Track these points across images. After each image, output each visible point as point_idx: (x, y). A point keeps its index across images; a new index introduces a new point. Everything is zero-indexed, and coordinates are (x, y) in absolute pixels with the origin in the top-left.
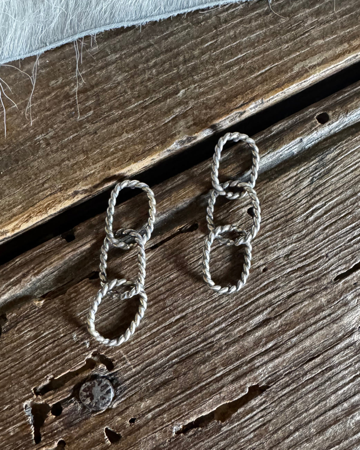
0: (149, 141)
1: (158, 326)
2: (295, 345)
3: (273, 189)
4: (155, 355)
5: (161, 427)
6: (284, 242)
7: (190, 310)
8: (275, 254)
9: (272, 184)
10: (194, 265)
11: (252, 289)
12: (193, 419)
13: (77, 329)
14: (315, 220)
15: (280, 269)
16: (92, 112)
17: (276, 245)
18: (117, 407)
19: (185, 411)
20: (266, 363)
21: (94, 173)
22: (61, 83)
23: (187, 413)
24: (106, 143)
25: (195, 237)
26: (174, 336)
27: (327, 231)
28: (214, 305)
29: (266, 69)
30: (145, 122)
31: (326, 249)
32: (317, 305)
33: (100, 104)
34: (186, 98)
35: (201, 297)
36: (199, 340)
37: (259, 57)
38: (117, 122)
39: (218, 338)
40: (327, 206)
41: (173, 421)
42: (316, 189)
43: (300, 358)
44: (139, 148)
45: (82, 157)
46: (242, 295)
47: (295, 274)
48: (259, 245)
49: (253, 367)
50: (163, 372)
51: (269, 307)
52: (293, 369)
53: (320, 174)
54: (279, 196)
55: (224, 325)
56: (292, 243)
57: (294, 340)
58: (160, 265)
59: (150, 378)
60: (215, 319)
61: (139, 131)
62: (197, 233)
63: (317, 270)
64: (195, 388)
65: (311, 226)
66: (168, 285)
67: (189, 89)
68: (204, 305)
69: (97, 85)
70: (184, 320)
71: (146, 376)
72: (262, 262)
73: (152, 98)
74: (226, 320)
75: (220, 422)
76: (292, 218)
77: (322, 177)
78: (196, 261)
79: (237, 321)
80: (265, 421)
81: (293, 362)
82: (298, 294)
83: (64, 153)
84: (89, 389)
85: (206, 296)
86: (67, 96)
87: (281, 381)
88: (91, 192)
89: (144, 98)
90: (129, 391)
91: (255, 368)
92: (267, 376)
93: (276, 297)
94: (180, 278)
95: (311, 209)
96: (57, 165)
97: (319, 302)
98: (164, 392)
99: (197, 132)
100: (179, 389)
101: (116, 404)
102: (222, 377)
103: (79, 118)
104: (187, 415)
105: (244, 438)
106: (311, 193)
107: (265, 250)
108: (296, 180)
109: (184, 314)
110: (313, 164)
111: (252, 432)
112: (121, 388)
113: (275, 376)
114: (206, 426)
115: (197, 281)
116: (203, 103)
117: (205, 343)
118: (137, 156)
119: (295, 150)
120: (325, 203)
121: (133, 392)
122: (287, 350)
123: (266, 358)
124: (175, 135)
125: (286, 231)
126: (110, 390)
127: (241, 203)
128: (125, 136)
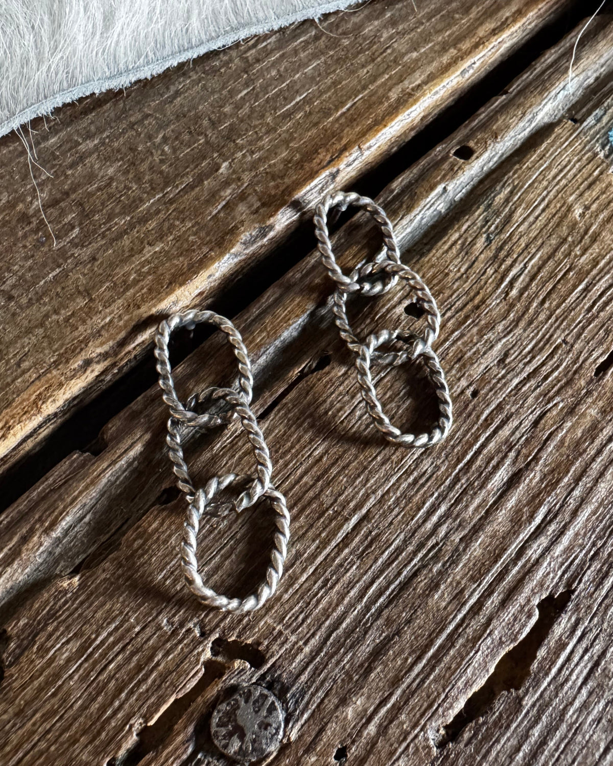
0: (195, 247)
1: (325, 548)
2: (583, 501)
3: (432, 266)
4: (337, 605)
5: (404, 745)
6: (486, 342)
7: (372, 501)
8: (481, 363)
9: (427, 259)
10: (349, 422)
11: (467, 431)
12: (460, 705)
13: (166, 607)
14: (521, 293)
15: (499, 385)
16: (77, 230)
17: (474, 349)
18: (300, 737)
19: (439, 695)
20: (547, 549)
21: (111, 321)
22: (8, 202)
23: (443, 696)
24: (118, 270)
25: (332, 374)
26: (360, 557)
27: (547, 305)
28: (411, 478)
29: (347, 106)
30: (177, 223)
31: (559, 332)
32: (587, 422)
33: (87, 215)
34: (234, 172)
35: (382, 472)
36: (410, 548)
37: (329, 94)
38: (126, 233)
39: (443, 533)
40: (529, 268)
41: (422, 722)
42: (501, 248)
43: (601, 522)
44: (182, 262)
45: (81, 302)
46: (453, 447)
47: (528, 385)
48: (448, 358)
49: (528, 566)
50: (366, 633)
51: (510, 450)
52: (600, 543)
53: (497, 228)
54: (447, 274)
55: (443, 508)
56: (500, 340)
57: (577, 493)
58: (288, 440)
59: (345, 653)
60: (424, 503)
61: (171, 238)
62: (333, 368)
63: (560, 369)
64: (439, 642)
65: (519, 305)
66: (315, 469)
67: (233, 160)
68: (394, 485)
69: (74, 189)
70: (369, 522)
71: (336, 653)
72: (464, 383)
73: (177, 187)
74: (444, 499)
75: (513, 690)
76: (483, 301)
77: (501, 230)
78: (349, 414)
79: (465, 492)
80: (595, 658)
81: (594, 531)
82: (548, 415)
83: (45, 304)
84: (231, 716)
85: (391, 467)
86: (24, 218)
87: (589, 572)
88: (116, 354)
89: (162, 190)
90: (313, 695)
91: (533, 565)
92: (560, 573)
93: (513, 433)
94: (332, 451)
95: (508, 279)
96: (36, 327)
97: (589, 418)
98: (382, 671)
99: (272, 216)
100: (410, 654)
101: (295, 731)
102: (480, 604)
103: (55, 245)
104: (444, 701)
105: (571, 704)
106: (496, 256)
107: (461, 362)
108: (463, 244)
109: (364, 511)
110: (480, 216)
111: (580, 688)
112: (294, 695)
113: (573, 568)
114: (491, 709)
115: (365, 448)
116: (267, 173)
117: (424, 551)
118: (182, 275)
119: (441, 206)
120: (525, 265)
121: (321, 694)
122: (575, 514)
123: (543, 541)
124: (236, 227)
125: (483, 322)
126: (273, 703)
127: (389, 300)
128: (148, 252)
